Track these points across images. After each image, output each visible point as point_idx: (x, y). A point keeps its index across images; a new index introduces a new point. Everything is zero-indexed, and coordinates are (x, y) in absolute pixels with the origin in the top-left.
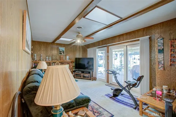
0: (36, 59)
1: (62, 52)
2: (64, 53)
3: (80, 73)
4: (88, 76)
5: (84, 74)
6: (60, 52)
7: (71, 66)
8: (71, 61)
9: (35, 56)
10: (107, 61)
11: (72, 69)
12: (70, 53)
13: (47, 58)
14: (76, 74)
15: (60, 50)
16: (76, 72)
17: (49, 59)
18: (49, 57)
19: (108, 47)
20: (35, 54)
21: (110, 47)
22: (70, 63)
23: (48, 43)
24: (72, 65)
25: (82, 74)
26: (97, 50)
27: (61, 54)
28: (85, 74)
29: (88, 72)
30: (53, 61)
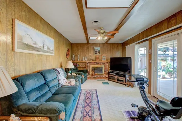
0: (74, 59)
1: (97, 52)
2: (99, 53)
3: (114, 75)
4: (123, 80)
5: (118, 77)
6: (96, 52)
7: (107, 67)
8: (107, 61)
9: (74, 57)
10: (149, 62)
11: (108, 70)
12: (106, 52)
13: (84, 58)
14: (110, 76)
15: (96, 50)
16: (111, 73)
17: (85, 59)
18: (85, 57)
19: (150, 40)
20: (74, 55)
21: (153, 40)
22: (106, 63)
23: (84, 44)
24: (108, 65)
25: (116, 77)
26: (136, 46)
27: (97, 53)
28: (120, 77)
29: (124, 75)
30: (89, 61)
